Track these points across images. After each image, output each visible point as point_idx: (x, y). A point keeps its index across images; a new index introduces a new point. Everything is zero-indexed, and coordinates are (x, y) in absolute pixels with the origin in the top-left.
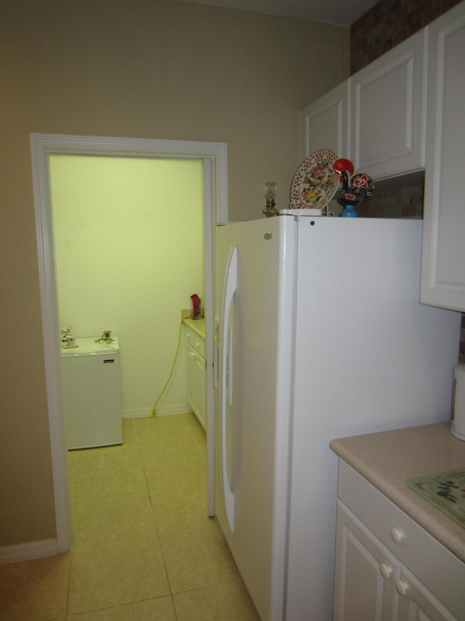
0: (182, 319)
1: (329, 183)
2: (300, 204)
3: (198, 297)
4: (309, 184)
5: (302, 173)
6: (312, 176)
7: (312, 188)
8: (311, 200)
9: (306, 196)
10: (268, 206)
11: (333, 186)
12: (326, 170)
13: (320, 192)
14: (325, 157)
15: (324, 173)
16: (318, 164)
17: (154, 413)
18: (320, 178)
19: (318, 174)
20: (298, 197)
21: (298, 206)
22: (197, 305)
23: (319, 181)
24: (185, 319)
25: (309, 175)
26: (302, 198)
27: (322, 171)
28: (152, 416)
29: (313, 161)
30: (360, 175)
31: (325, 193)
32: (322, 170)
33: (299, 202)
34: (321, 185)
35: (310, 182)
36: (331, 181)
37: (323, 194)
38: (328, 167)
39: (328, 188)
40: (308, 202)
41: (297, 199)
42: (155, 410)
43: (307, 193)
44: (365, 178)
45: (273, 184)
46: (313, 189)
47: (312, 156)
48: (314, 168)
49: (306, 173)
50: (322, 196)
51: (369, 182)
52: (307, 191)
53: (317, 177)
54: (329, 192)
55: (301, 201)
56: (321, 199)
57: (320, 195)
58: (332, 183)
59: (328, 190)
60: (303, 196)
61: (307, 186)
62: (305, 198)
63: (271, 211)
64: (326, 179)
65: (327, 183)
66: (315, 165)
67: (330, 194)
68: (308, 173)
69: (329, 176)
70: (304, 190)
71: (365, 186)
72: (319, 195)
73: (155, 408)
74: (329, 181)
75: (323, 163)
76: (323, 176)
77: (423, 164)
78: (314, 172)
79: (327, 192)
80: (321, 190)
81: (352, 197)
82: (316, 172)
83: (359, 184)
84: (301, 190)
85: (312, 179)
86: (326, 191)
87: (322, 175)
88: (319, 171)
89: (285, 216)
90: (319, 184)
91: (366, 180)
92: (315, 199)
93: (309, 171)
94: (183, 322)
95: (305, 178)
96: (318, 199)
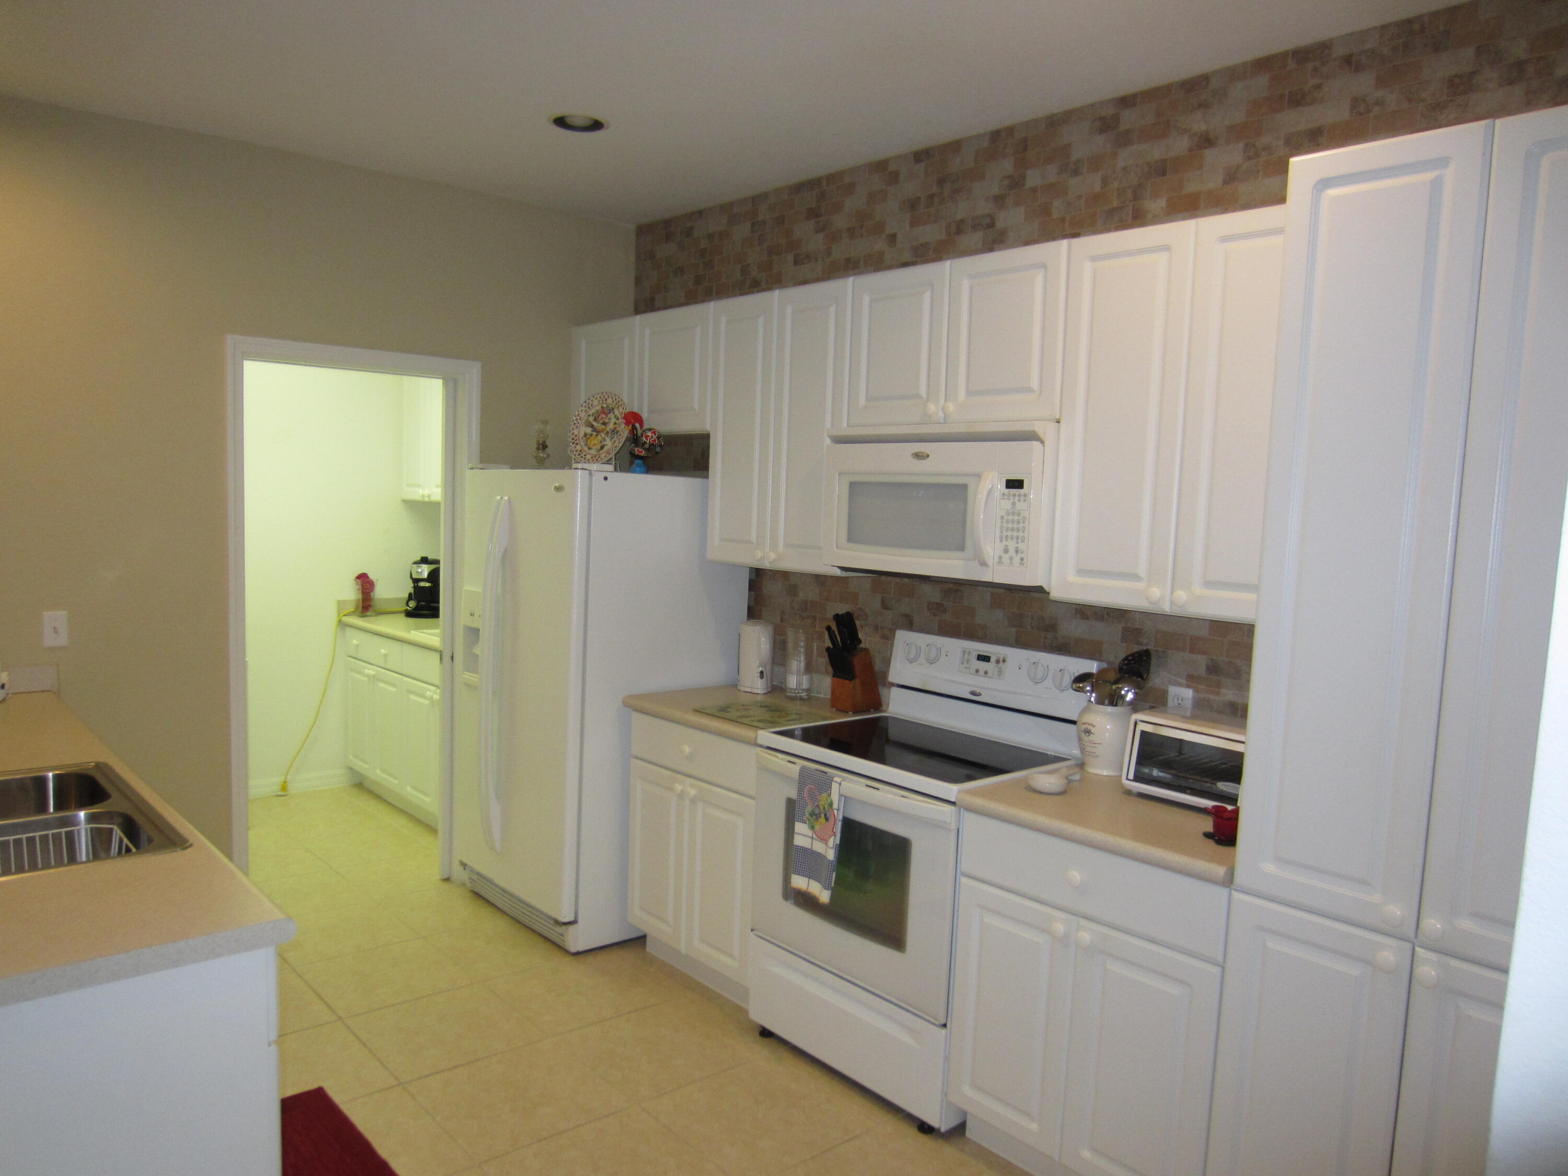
0: (339, 616)
1: (614, 431)
2: (581, 451)
3: (368, 577)
4: (591, 429)
5: (583, 415)
6: (595, 420)
7: (595, 433)
8: (594, 448)
9: (587, 441)
10: (538, 449)
11: (620, 435)
12: (611, 415)
13: (604, 440)
14: (610, 401)
15: (609, 419)
16: (602, 407)
17: (284, 787)
18: (604, 424)
19: (602, 418)
20: (578, 442)
21: (578, 452)
22: (367, 591)
23: (603, 427)
24: (344, 617)
25: (591, 419)
26: (583, 444)
27: (607, 416)
28: (280, 793)
29: (596, 403)
30: (650, 430)
31: (611, 441)
32: (606, 414)
33: (578, 448)
34: (605, 432)
35: (592, 426)
36: (617, 429)
37: (608, 443)
38: (614, 413)
39: (614, 437)
40: (589, 449)
41: (577, 444)
42: (285, 782)
43: (589, 438)
44: (654, 433)
45: (545, 422)
46: (597, 435)
47: (595, 397)
48: (598, 411)
49: (587, 416)
50: (606, 445)
51: (658, 438)
52: (588, 436)
53: (601, 422)
54: (615, 441)
55: (581, 447)
56: (606, 448)
57: (606, 443)
58: (618, 432)
59: (614, 440)
60: (584, 441)
61: (589, 430)
62: (586, 444)
63: (541, 454)
64: (611, 426)
65: (613, 431)
66: (599, 408)
67: (616, 444)
68: (589, 416)
69: (615, 423)
70: (585, 435)
71: (654, 441)
72: (603, 443)
73: (286, 778)
74: (615, 428)
75: (608, 407)
76: (608, 423)
77: (708, 427)
78: (597, 415)
79: (613, 441)
80: (606, 437)
81: (642, 452)
82: (599, 415)
83: (648, 438)
84: (582, 434)
85: (595, 424)
86: (612, 438)
87: (607, 421)
88: (604, 416)
89: (580, 471)
90: (603, 431)
91: (655, 435)
92: (599, 446)
93: (591, 413)
94: (340, 622)
95: (586, 421)
96: (602, 447)
